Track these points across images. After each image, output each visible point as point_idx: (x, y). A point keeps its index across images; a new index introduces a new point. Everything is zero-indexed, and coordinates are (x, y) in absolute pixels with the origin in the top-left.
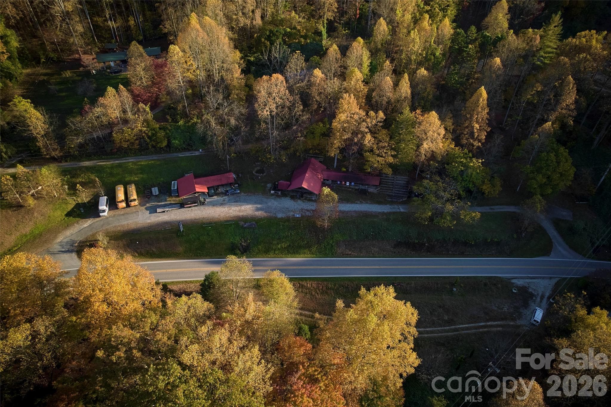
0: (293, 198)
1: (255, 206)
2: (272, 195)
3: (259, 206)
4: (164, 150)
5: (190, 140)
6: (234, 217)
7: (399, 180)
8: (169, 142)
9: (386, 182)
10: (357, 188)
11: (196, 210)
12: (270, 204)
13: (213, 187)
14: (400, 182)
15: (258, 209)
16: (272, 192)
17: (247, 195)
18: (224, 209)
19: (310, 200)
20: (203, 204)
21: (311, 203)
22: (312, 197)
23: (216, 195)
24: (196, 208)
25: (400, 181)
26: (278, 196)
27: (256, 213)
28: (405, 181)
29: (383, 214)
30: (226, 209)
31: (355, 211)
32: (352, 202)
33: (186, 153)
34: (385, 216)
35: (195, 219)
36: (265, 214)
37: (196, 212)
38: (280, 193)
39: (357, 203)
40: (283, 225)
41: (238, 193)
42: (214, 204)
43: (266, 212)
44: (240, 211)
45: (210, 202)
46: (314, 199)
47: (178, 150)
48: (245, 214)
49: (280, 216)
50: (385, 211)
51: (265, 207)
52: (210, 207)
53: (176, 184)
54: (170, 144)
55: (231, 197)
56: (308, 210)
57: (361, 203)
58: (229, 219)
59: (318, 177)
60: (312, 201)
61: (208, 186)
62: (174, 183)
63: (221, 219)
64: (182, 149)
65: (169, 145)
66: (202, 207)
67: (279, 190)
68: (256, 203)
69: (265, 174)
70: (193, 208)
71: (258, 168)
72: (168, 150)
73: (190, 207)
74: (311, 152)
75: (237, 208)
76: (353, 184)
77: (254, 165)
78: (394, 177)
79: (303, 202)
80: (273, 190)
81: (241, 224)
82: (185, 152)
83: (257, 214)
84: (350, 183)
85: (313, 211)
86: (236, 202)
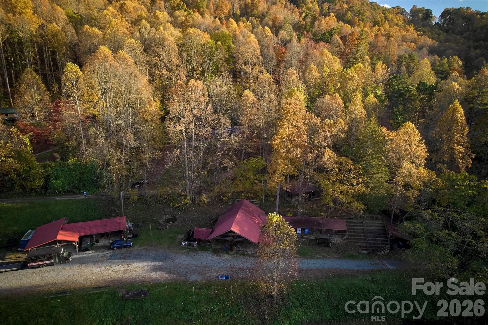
0: (216, 252)
1: (153, 264)
2: (185, 248)
3: (158, 264)
4: (36, 191)
5: (79, 182)
6: (113, 281)
7: (370, 226)
8: (47, 181)
9: (354, 229)
10: (313, 238)
11: (49, 271)
12: (178, 261)
13: (91, 236)
14: (374, 228)
15: (155, 269)
16: (184, 244)
17: (144, 249)
18: (99, 269)
19: (244, 254)
20: (64, 261)
21: (245, 258)
22: (248, 250)
23: (93, 250)
24: (50, 268)
25: (372, 226)
26: (193, 250)
27: (151, 274)
28: (379, 227)
29: (363, 272)
30: (103, 269)
31: (318, 269)
32: (311, 257)
33: (69, 196)
34: (368, 276)
35: (38, 286)
36: (167, 276)
37: (46, 274)
38: (196, 244)
39: (318, 258)
40: (198, 295)
41: (130, 246)
42: (82, 262)
43: (169, 273)
44: (124, 272)
45: (79, 259)
46: (250, 253)
47: (58, 192)
48: (131, 275)
49: (193, 278)
50: (366, 268)
51: (169, 266)
52: (77, 266)
53: (33, 233)
54: (49, 185)
55: (118, 251)
56: (241, 269)
57: (324, 258)
58: (101, 285)
59: (255, 222)
60: (247, 255)
61: (82, 234)
62: (31, 232)
63: (87, 285)
64: (65, 192)
65: (46, 187)
66: (61, 267)
67: (195, 240)
68: (154, 260)
69: (176, 223)
70: (45, 268)
71: (168, 217)
72: (43, 192)
73: (39, 267)
74: (243, 195)
75: (121, 268)
76: (306, 231)
77: (163, 212)
78: (362, 222)
79: (234, 257)
80: (186, 240)
81: (120, 294)
82: (67, 195)
83: (154, 276)
84: (303, 230)
85: (250, 270)
86: (124, 258)
